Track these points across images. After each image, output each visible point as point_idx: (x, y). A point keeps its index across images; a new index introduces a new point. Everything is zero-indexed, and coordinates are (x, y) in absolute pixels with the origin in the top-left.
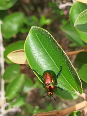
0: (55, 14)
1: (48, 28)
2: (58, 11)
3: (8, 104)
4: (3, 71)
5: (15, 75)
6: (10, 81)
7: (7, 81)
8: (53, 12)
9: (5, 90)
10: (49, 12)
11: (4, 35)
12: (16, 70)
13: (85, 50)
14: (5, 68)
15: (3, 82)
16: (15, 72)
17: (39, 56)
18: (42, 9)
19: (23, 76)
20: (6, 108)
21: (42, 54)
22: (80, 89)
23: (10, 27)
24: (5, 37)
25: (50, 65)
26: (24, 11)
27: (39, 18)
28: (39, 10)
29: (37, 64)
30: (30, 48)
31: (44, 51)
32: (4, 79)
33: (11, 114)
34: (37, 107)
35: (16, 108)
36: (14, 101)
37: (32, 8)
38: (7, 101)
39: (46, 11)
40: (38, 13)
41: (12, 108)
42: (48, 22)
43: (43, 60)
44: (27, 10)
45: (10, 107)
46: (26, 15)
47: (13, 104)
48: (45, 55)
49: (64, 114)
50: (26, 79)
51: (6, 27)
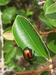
0: (36, 8)
1: (32, 17)
2: (38, 7)
3: (6, 66)
4: (3, 45)
5: (10, 47)
6: (7, 52)
7: (5, 52)
8: (35, 7)
9: (4, 57)
10: (32, 7)
11: (3, 22)
12: (11, 45)
13: (54, 31)
14: (4, 43)
15: (3, 52)
16: (11, 46)
17: (22, 35)
18: (28, 5)
19: (15, 48)
20: (5, 69)
21: (24, 33)
22: (48, 57)
23: (7, 17)
24: (4, 23)
25: (29, 41)
26: (16, 6)
27: (26, 11)
28: (26, 6)
29: (20, 40)
30: (16, 29)
31: (25, 31)
32: (3, 50)
33: (8, 73)
34: (24, 69)
35: (11, 69)
36: (10, 64)
37: (21, 4)
38: (5, 64)
39: (30, 6)
40: (25, 7)
41: (8, 69)
42: (31, 13)
43: (24, 37)
44: (18, 5)
45: (7, 68)
46: (18, 9)
47: (9, 67)
48: (25, 34)
49: (38, 72)
50: (17, 50)
51: (4, 17)
